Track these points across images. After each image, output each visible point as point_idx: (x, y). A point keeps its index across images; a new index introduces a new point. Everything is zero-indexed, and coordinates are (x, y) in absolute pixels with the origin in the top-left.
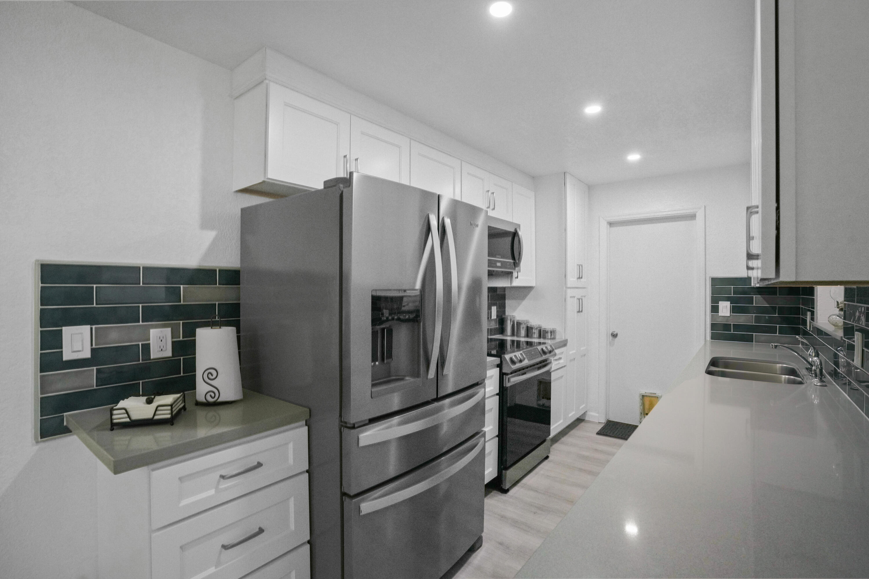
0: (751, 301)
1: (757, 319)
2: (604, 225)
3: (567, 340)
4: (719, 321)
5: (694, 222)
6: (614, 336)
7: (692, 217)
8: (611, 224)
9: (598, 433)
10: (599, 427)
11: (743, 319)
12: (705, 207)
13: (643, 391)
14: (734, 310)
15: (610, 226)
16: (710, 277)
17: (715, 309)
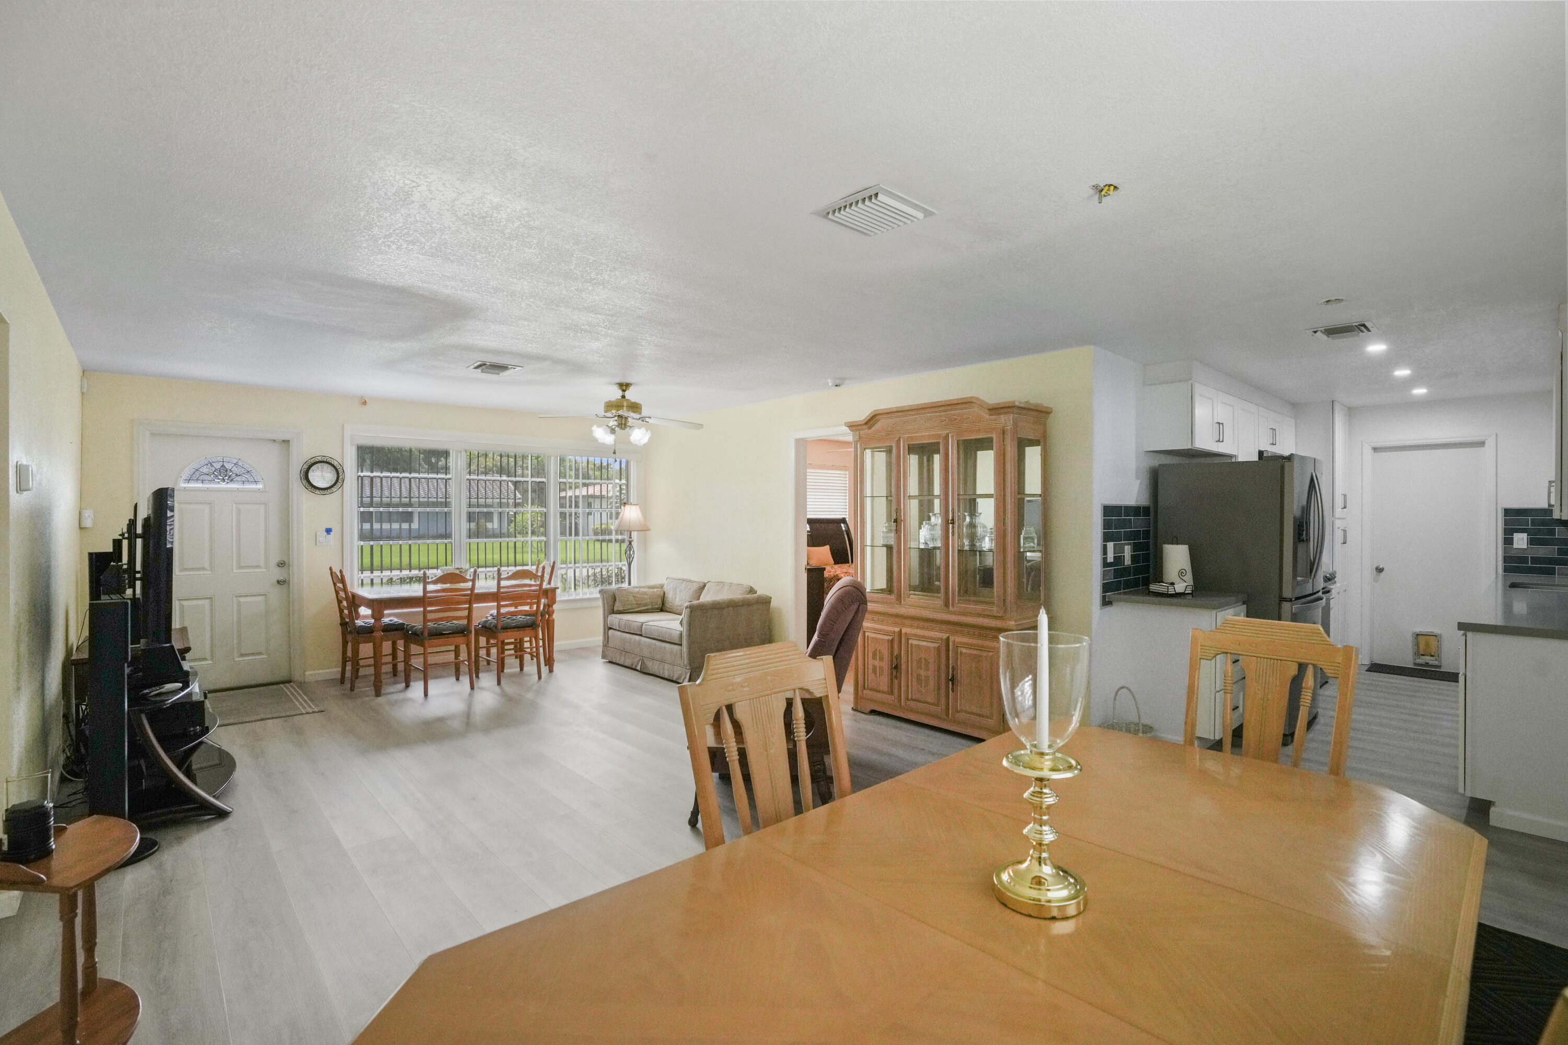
0: (1552, 532)
1: (1560, 552)
2: (1368, 451)
3: (1335, 572)
4: (1512, 554)
5: (1482, 449)
6: (1380, 570)
7: (1481, 444)
8: (1375, 449)
9: (1367, 671)
10: (1366, 668)
11: (1543, 551)
12: (1497, 435)
13: (1418, 630)
14: (1532, 542)
15: (1375, 452)
16: (1502, 508)
17: (1508, 541)
